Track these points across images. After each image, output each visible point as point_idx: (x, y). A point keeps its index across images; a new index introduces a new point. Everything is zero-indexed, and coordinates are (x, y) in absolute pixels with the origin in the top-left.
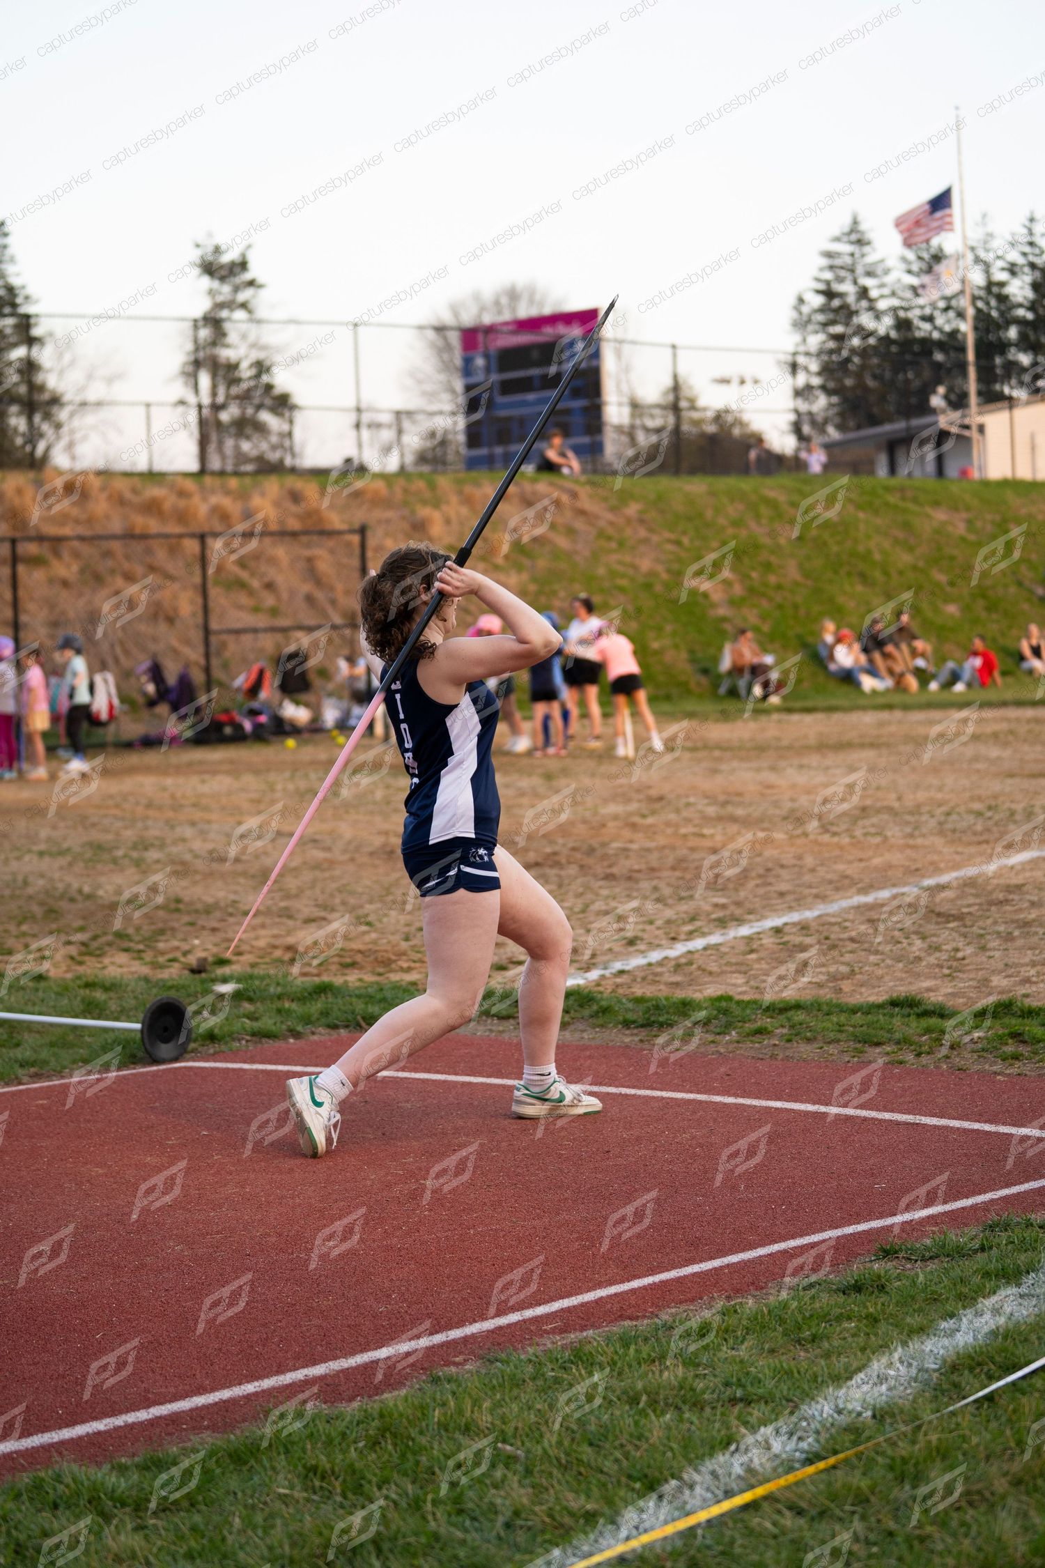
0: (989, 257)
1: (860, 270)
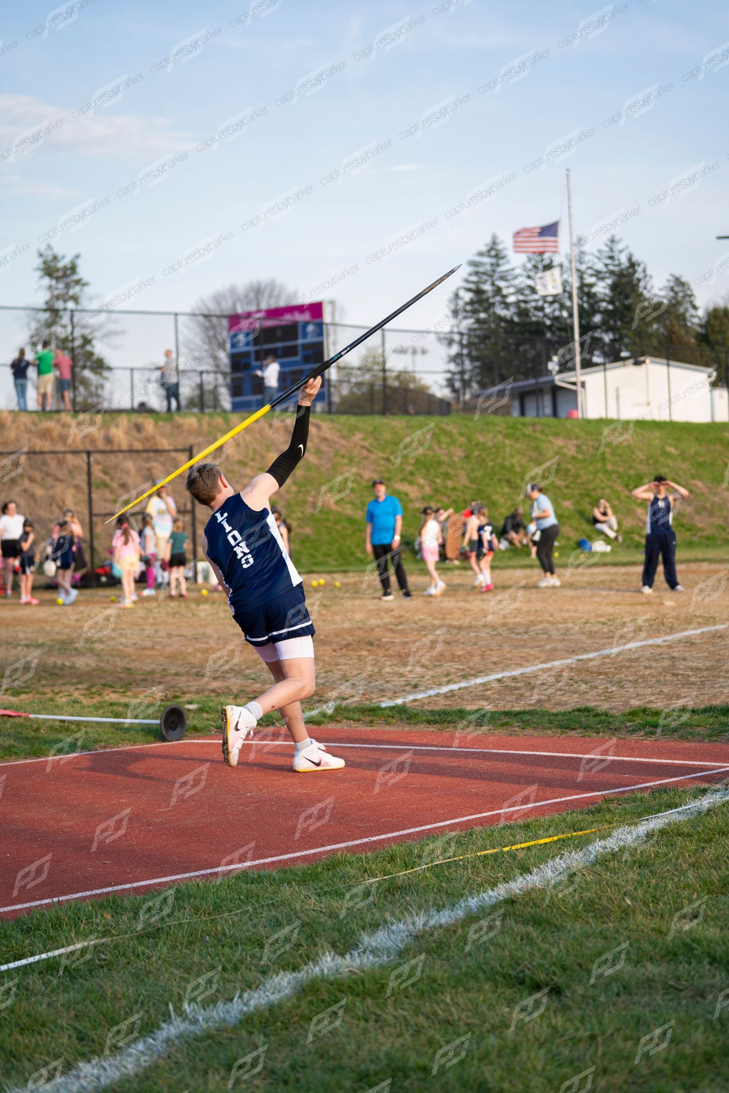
0: (583, 267)
1: (497, 275)
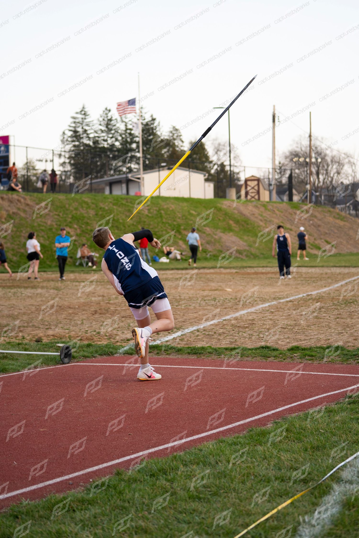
0: (127, 120)
1: (84, 124)
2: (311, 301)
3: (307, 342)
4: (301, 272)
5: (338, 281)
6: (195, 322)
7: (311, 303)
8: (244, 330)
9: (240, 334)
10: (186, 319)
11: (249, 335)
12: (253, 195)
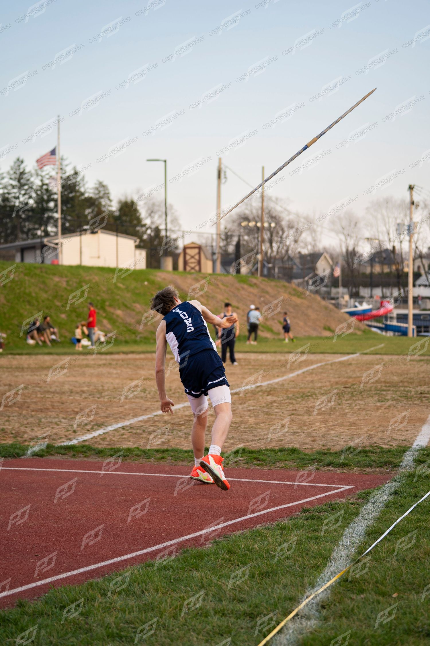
2: (260, 393)
3: (255, 444)
4: (249, 359)
5: (294, 369)
6: (121, 418)
7: (261, 396)
8: (179, 429)
9: (175, 432)
10: (109, 414)
11: (185, 434)
12: (193, 265)
